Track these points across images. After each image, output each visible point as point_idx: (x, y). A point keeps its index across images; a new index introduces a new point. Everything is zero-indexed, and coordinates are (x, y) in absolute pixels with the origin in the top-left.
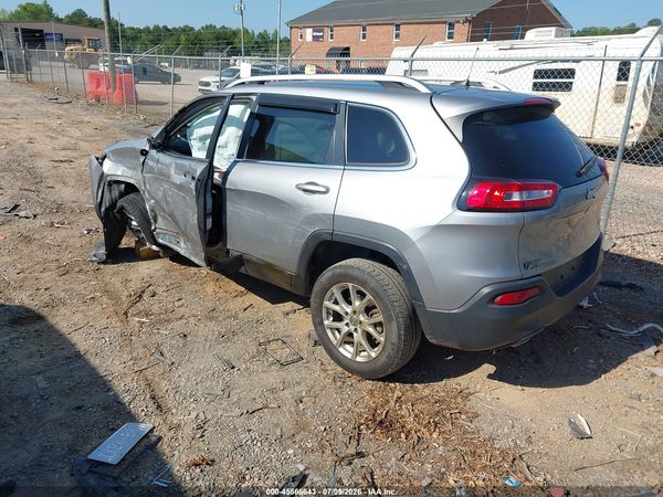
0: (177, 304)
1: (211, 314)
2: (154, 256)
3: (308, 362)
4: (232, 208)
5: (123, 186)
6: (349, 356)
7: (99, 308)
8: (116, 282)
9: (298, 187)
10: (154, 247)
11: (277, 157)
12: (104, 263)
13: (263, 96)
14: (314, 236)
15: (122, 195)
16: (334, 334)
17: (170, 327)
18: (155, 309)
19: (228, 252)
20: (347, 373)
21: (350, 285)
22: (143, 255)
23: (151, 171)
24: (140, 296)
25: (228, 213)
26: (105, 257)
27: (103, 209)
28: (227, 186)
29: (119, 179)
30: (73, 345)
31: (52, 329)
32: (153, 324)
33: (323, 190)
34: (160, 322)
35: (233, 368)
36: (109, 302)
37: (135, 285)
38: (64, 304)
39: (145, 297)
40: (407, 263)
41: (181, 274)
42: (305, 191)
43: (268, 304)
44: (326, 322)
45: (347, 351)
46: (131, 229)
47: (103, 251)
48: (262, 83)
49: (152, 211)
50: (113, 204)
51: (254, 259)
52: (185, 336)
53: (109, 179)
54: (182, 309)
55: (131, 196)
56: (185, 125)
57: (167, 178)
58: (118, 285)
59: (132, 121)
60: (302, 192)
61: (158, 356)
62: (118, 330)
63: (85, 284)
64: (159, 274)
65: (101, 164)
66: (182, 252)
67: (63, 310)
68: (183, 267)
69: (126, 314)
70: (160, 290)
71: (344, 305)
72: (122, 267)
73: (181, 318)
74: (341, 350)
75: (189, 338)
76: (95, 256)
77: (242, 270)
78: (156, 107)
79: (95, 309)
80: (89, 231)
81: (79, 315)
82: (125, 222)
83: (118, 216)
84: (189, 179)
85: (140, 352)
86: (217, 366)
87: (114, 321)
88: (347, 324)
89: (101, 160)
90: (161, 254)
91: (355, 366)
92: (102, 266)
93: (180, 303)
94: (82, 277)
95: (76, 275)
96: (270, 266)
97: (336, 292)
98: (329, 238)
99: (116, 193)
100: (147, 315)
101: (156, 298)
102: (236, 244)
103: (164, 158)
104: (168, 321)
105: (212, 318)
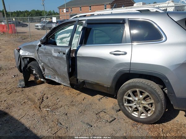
0: (57, 101)
1: (72, 104)
2: (42, 83)
3: (118, 120)
4: (79, 64)
5: (28, 59)
6: (137, 116)
7: (28, 106)
8: (31, 95)
9: (111, 53)
10: (42, 80)
11: (94, 42)
12: (24, 87)
13: (88, 20)
14: (120, 72)
15: (29, 62)
16: (128, 108)
17: (59, 111)
18: (50, 104)
19: (77, 80)
20: (135, 123)
21: (137, 90)
22: (38, 83)
23: (42, 52)
24: (43, 99)
25: (78, 66)
26: (24, 85)
27: (22, 68)
28: (77, 56)
29: (27, 56)
30: (23, 125)
31: (12, 118)
32: (52, 111)
33: (123, 53)
34: (54, 109)
35: (92, 126)
36: (31, 103)
37: (39, 95)
38: (14, 106)
39: (44, 99)
40: (167, 79)
41: (54, 89)
42: (114, 54)
43: (90, 96)
44: (125, 104)
45: (135, 114)
46: (33, 74)
47: (23, 83)
48: (85, 16)
49: (43, 67)
50: (26, 66)
51: (90, 82)
52: (66, 114)
53: (22, 57)
54: (60, 103)
55: (33, 62)
56: (54, 35)
57: (51, 55)
58: (32, 96)
59: (17, 38)
60: (113, 55)
61: (59, 125)
62: (39, 115)
63: (19, 97)
64: (46, 89)
65: (19, 52)
66: (57, 81)
67: (14, 109)
68: (53, 86)
69: (40, 108)
70: (49, 96)
71: (134, 97)
72: (31, 88)
73: (61, 106)
74: (133, 114)
75: (68, 115)
76: (20, 85)
77: (84, 86)
78: (23, 34)
79: (26, 107)
80: (15, 76)
81: (21, 111)
82: (31, 72)
83: (28, 70)
84: (62, 54)
85: (51, 124)
86: (85, 126)
87: (36, 111)
88: (135, 104)
89: (19, 50)
90: (45, 82)
91: (140, 120)
92: (24, 89)
93: (58, 100)
94: (17, 94)
95: (15, 94)
96: (97, 84)
97: (130, 92)
98: (128, 72)
99: (26, 62)
100: (48, 107)
101: (48, 99)
102: (81, 77)
103: (48, 47)
104: (57, 108)
105: (73, 105)
